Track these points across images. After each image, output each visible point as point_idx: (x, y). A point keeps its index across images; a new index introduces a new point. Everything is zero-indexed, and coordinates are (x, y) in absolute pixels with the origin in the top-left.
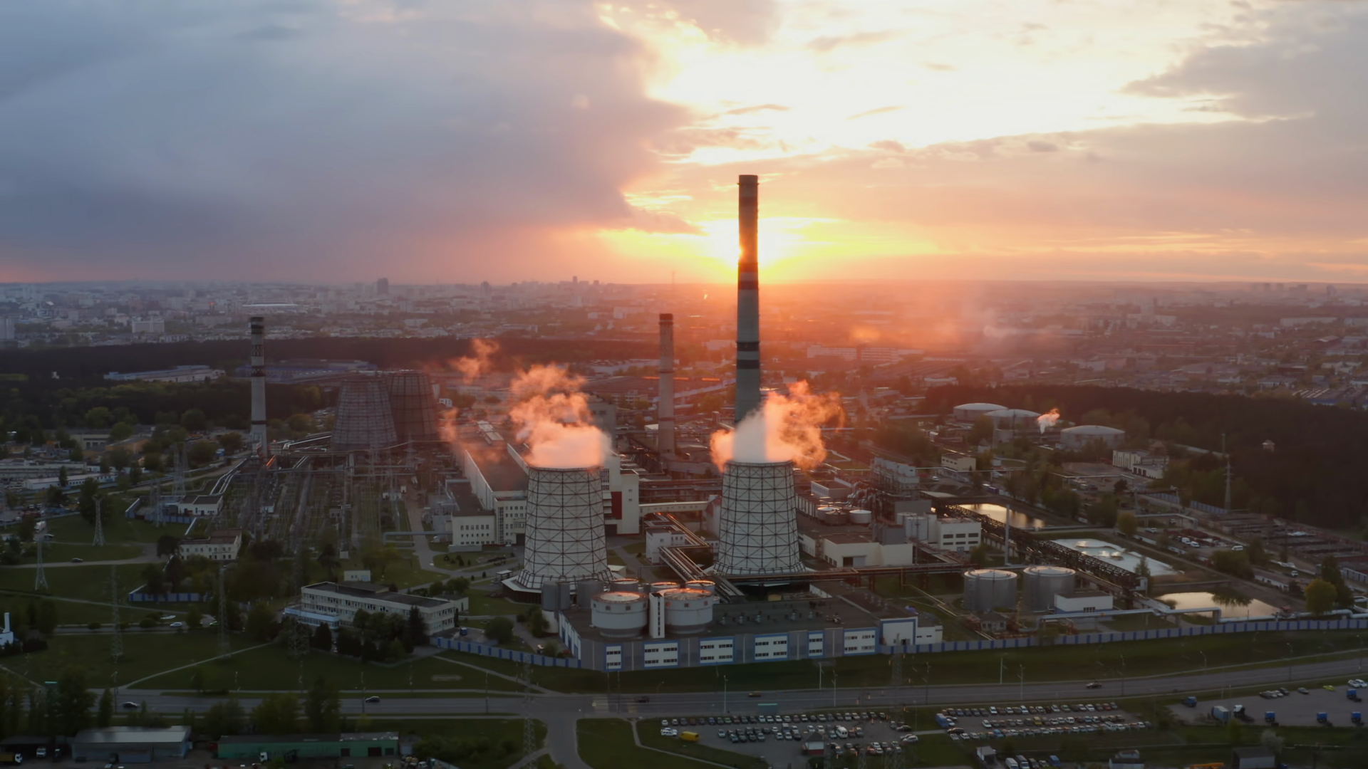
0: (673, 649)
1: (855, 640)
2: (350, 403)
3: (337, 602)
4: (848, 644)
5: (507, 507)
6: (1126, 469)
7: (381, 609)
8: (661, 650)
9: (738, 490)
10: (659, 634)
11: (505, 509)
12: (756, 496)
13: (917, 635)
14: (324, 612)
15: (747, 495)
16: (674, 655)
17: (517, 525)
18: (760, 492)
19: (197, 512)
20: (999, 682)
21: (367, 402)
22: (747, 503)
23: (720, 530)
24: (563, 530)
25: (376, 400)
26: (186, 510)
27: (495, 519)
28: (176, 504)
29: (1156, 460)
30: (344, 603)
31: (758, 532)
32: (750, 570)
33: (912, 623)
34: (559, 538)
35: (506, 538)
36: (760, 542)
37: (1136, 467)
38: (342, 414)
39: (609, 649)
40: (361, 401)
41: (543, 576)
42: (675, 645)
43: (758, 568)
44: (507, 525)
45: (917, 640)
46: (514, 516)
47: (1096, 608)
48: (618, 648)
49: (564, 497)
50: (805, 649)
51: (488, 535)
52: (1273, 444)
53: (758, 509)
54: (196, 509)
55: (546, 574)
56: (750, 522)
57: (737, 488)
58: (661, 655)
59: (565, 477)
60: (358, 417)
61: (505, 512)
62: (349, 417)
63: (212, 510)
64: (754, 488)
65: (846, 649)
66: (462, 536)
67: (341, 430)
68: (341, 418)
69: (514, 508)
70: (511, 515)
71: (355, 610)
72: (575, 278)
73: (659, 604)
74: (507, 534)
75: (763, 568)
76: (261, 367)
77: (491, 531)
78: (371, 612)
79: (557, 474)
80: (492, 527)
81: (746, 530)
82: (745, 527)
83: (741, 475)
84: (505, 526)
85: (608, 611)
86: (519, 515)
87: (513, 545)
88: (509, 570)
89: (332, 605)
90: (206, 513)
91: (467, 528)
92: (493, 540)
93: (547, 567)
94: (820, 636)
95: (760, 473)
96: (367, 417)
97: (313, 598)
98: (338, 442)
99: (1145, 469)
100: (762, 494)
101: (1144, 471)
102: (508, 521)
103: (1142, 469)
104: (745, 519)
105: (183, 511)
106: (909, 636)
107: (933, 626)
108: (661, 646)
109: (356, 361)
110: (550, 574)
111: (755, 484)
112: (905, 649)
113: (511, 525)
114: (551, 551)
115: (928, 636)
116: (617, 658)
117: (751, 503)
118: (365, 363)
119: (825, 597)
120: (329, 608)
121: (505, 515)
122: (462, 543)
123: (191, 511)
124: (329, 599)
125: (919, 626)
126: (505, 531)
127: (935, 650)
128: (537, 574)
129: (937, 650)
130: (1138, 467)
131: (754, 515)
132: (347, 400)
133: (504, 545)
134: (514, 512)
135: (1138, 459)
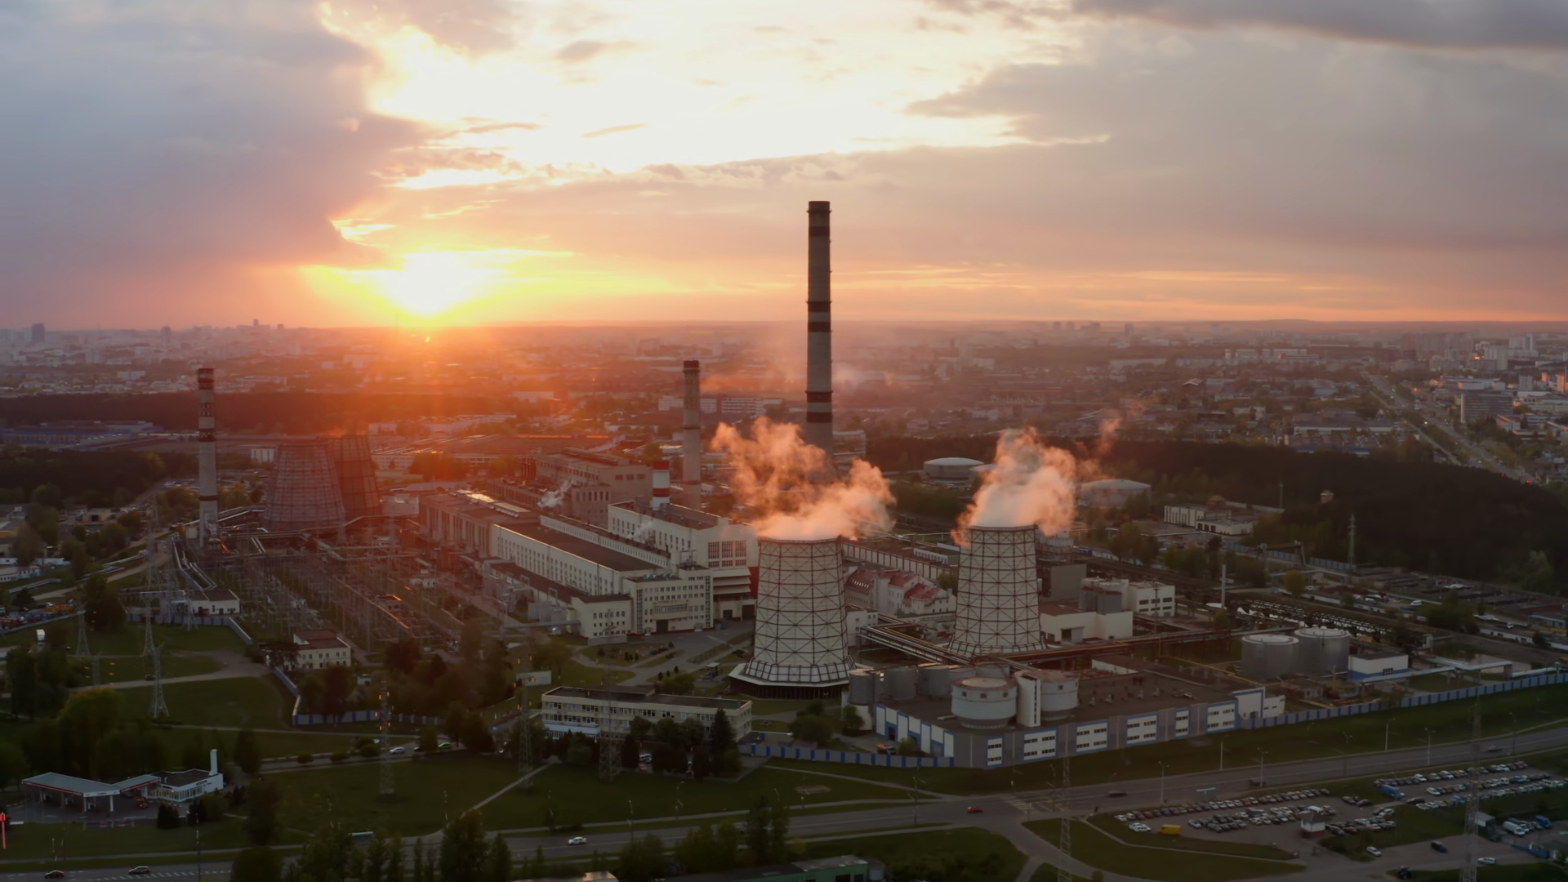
0: (1051, 738)
1: (1217, 716)
2: (293, 471)
3: (597, 710)
4: (1211, 720)
5: (646, 590)
6: (1184, 526)
7: (664, 715)
8: (1040, 740)
9: (985, 559)
10: (1035, 722)
11: (644, 591)
12: (1006, 564)
13: (1265, 706)
14: (576, 723)
15: (996, 563)
16: (1052, 744)
17: (656, 610)
18: (1012, 559)
19: (214, 610)
20: (1384, 749)
21: (313, 471)
22: (996, 572)
23: (957, 604)
24: (813, 612)
25: (323, 468)
26: (200, 608)
27: (632, 604)
28: (184, 601)
29: (1219, 515)
30: (606, 711)
31: (1010, 604)
32: (1002, 648)
33: (1260, 694)
34: (809, 621)
35: (645, 626)
36: (1012, 616)
37: (1200, 522)
38: (282, 486)
39: (991, 742)
40: (306, 469)
41: (789, 667)
42: (1053, 733)
43: (1011, 646)
44: (646, 610)
45: (1264, 711)
46: (654, 599)
47: (1394, 669)
48: (999, 741)
49: (814, 573)
50: (1172, 729)
51: (623, 623)
52: (1332, 494)
53: (1010, 579)
54: (214, 606)
55: (792, 664)
56: (1000, 594)
57: (983, 556)
58: (1040, 746)
59: (814, 550)
60: (303, 488)
61: (645, 595)
62: (293, 489)
63: (233, 607)
64: (1005, 555)
65: (1209, 726)
66: (595, 625)
67: (282, 505)
68: (281, 490)
69: (654, 590)
70: (651, 599)
71: (631, 718)
72: (256, 322)
73: (1036, 687)
74: (646, 621)
75: (1015, 645)
76: (211, 430)
77: (627, 619)
78: (654, 720)
79: (804, 547)
80: (628, 613)
81: (995, 603)
82: (994, 600)
83: (988, 542)
84: (644, 612)
85: (983, 700)
86: (659, 599)
87: (653, 634)
88: (716, 662)
89: (591, 714)
90: (225, 611)
91: (601, 615)
92: (629, 629)
93: (794, 655)
94: (1185, 713)
95: (1011, 538)
96: (315, 488)
97: (560, 707)
98: (278, 519)
99: (1213, 524)
100: (1014, 561)
101: (1213, 528)
102: (647, 605)
103: (1210, 525)
104: (994, 591)
105: (197, 610)
106: (1258, 709)
107: (1277, 696)
108: (1040, 736)
109: (140, 422)
110: (798, 664)
111: (1005, 550)
112: (1253, 723)
113: (651, 610)
114: (797, 637)
115: (1274, 707)
116: (997, 752)
117: (1001, 572)
118: (150, 425)
119: (1125, 673)
120: (584, 719)
121: (644, 599)
122: (595, 634)
123: (207, 610)
124: (584, 707)
125: (1266, 697)
126: (644, 617)
127: (1280, 722)
128: (780, 664)
129: (1281, 722)
130: (1203, 523)
131: (1006, 585)
132: (288, 469)
133: (643, 635)
134: (654, 595)
135: (1201, 514)
